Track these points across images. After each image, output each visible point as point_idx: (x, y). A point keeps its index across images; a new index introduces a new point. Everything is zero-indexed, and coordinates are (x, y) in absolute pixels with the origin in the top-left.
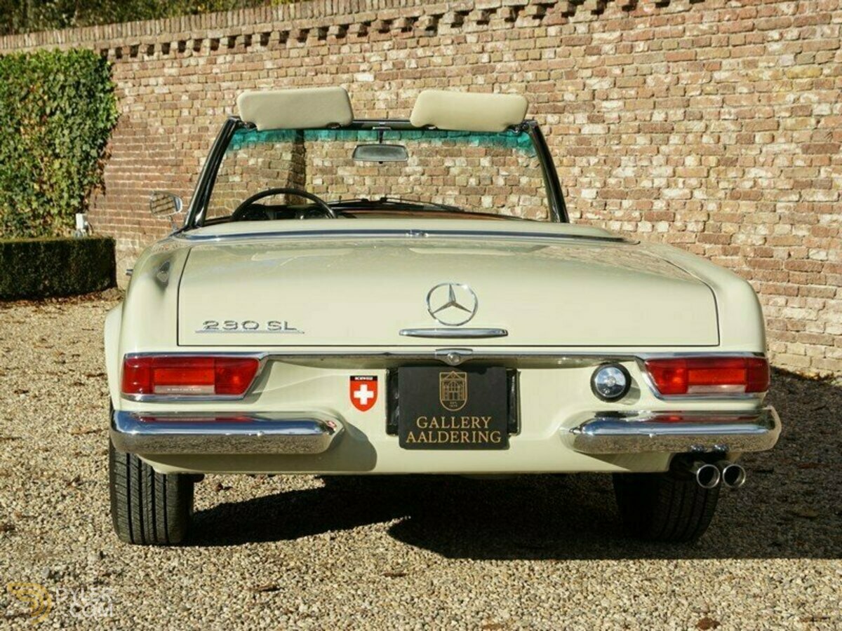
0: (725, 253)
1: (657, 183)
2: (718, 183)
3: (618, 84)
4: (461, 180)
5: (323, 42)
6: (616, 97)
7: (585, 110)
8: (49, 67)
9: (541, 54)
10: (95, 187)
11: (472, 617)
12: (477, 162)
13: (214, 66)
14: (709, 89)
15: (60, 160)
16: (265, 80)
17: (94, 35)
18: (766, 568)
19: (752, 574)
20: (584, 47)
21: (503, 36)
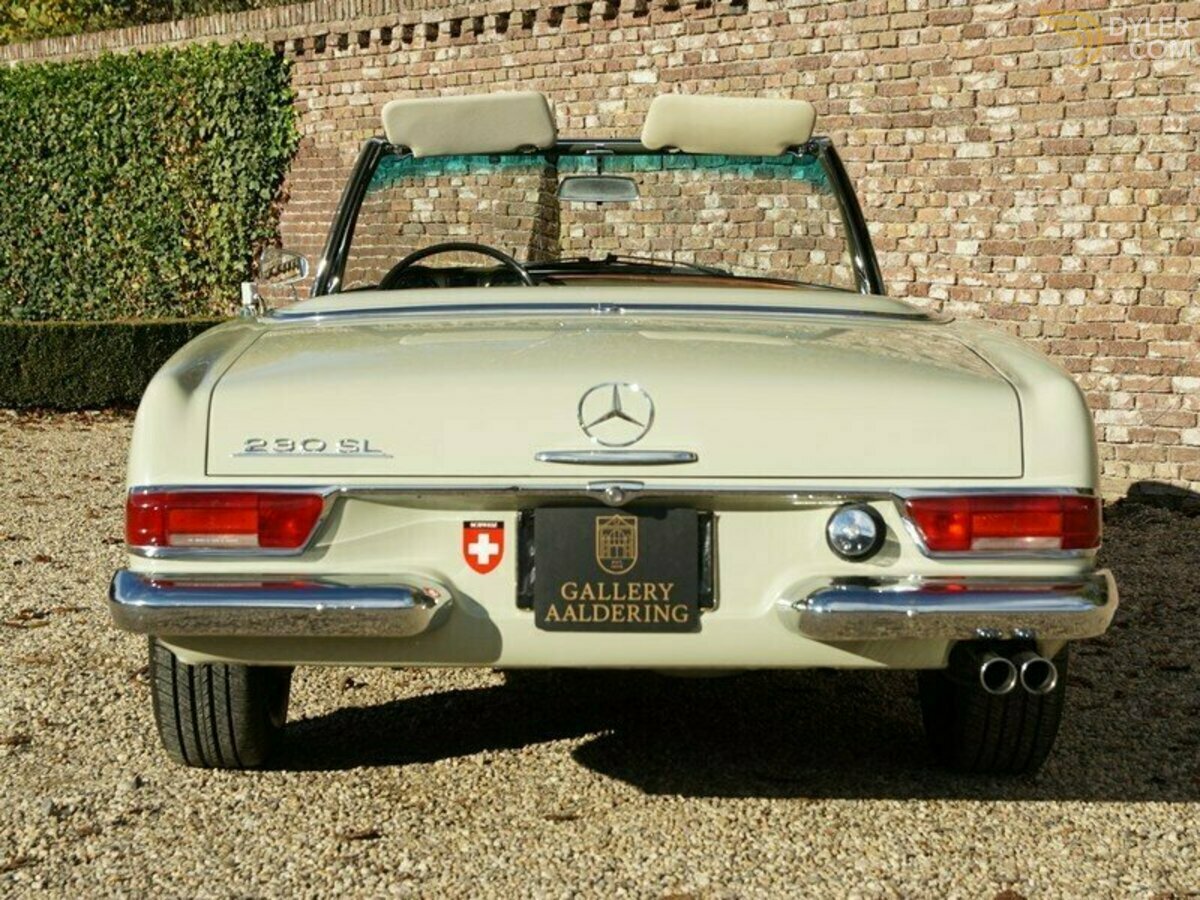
0: (1170, 337)
1: (1068, 230)
2: (1158, 230)
3: (1010, 83)
4: (782, 228)
5: (584, 26)
6: (1007, 101)
7: (962, 122)
8: (204, 69)
9: (897, 38)
10: (268, 243)
11: (652, 882)
12: (803, 200)
13: (432, 64)
14: (1145, 86)
15: (219, 204)
16: (503, 83)
17: (265, 21)
18: (1128, 816)
19: (1103, 824)
20: (960, 27)
21: (843, 12)
